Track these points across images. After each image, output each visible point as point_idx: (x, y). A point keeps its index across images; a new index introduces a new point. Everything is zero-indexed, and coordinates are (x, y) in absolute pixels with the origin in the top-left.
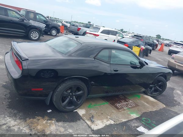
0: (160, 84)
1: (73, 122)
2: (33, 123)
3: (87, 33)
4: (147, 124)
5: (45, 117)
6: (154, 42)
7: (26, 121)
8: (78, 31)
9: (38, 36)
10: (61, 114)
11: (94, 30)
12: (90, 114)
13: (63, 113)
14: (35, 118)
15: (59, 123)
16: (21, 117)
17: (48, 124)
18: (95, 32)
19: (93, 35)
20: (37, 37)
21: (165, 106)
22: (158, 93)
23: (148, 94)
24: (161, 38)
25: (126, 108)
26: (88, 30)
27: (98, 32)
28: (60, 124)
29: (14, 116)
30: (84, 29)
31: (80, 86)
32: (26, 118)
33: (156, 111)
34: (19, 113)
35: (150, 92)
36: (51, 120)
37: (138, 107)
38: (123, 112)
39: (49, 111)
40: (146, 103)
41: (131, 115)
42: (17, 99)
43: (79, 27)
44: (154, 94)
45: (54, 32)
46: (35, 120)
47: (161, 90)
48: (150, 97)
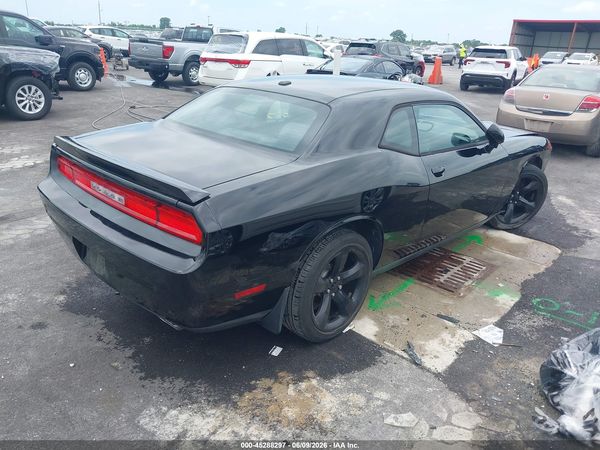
0: (528, 187)
1: (368, 365)
2: (260, 406)
3: (205, 60)
4: (554, 313)
5: (280, 374)
6: (412, 57)
7: (235, 405)
8: (165, 57)
9: (43, 99)
10: (314, 351)
11: (228, 46)
12: (393, 327)
13: (318, 347)
14: (255, 387)
15: (333, 381)
16: (209, 396)
17: (309, 395)
18: (234, 51)
19: (228, 65)
20: (39, 103)
21: (560, 251)
22: (524, 215)
23: (499, 226)
24: (408, 39)
25: (470, 282)
26: (204, 50)
27: (244, 52)
28: (338, 382)
29: (185, 399)
30: (184, 49)
31: (357, 248)
32: (229, 395)
33: (546, 269)
34: (193, 385)
35: (503, 219)
36: (305, 378)
37: (497, 272)
38: (470, 296)
39: (277, 351)
40: (508, 255)
41: (497, 302)
42: (147, 340)
43: (167, 44)
44: (513, 220)
45: (83, 76)
46: (259, 394)
47: (532, 204)
48: (505, 233)
